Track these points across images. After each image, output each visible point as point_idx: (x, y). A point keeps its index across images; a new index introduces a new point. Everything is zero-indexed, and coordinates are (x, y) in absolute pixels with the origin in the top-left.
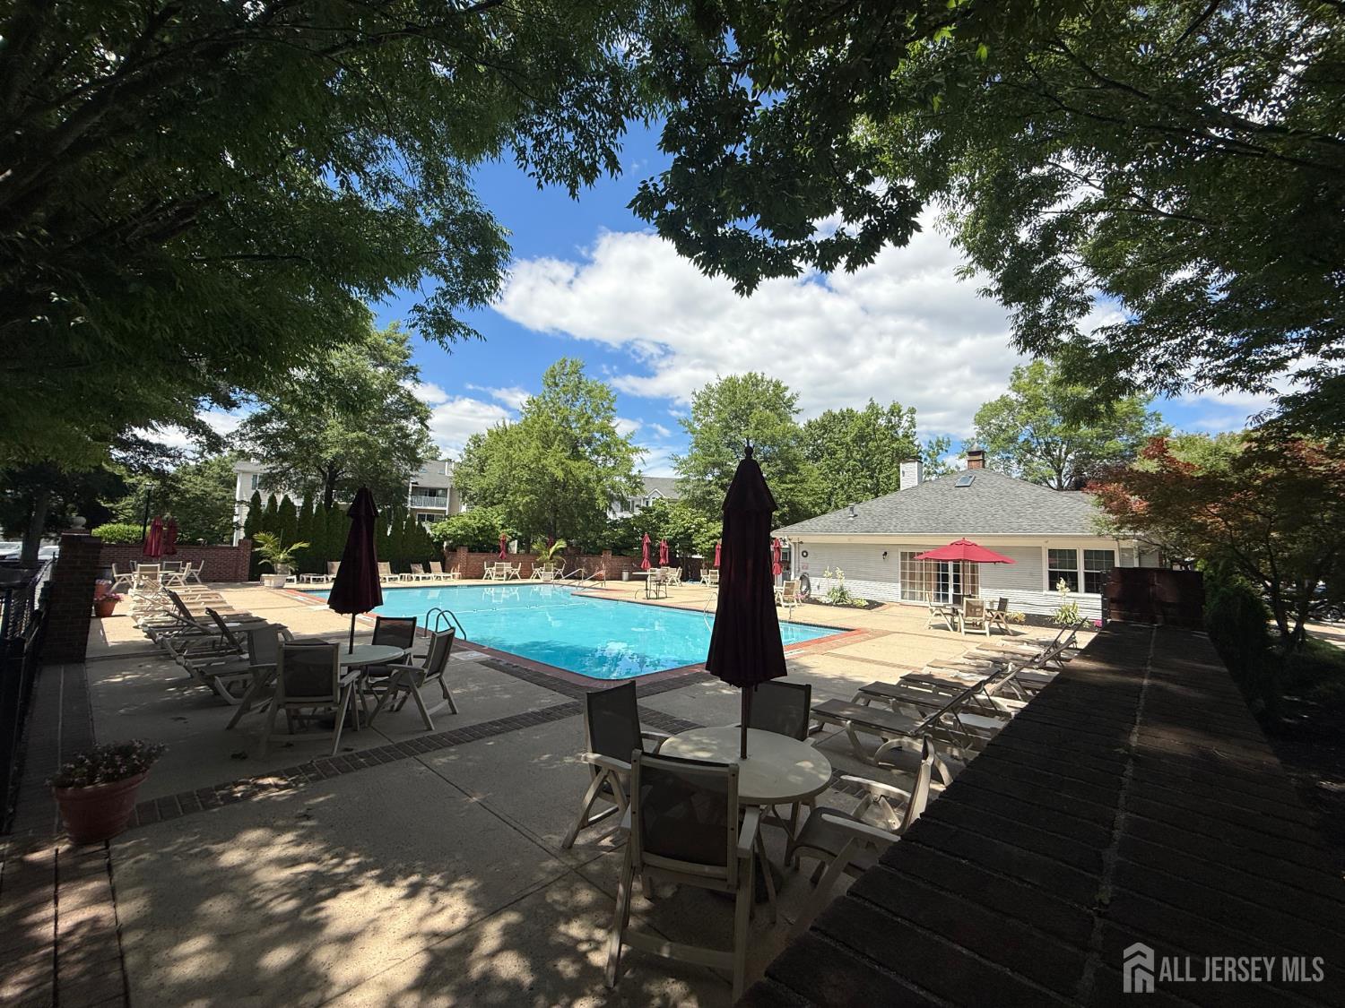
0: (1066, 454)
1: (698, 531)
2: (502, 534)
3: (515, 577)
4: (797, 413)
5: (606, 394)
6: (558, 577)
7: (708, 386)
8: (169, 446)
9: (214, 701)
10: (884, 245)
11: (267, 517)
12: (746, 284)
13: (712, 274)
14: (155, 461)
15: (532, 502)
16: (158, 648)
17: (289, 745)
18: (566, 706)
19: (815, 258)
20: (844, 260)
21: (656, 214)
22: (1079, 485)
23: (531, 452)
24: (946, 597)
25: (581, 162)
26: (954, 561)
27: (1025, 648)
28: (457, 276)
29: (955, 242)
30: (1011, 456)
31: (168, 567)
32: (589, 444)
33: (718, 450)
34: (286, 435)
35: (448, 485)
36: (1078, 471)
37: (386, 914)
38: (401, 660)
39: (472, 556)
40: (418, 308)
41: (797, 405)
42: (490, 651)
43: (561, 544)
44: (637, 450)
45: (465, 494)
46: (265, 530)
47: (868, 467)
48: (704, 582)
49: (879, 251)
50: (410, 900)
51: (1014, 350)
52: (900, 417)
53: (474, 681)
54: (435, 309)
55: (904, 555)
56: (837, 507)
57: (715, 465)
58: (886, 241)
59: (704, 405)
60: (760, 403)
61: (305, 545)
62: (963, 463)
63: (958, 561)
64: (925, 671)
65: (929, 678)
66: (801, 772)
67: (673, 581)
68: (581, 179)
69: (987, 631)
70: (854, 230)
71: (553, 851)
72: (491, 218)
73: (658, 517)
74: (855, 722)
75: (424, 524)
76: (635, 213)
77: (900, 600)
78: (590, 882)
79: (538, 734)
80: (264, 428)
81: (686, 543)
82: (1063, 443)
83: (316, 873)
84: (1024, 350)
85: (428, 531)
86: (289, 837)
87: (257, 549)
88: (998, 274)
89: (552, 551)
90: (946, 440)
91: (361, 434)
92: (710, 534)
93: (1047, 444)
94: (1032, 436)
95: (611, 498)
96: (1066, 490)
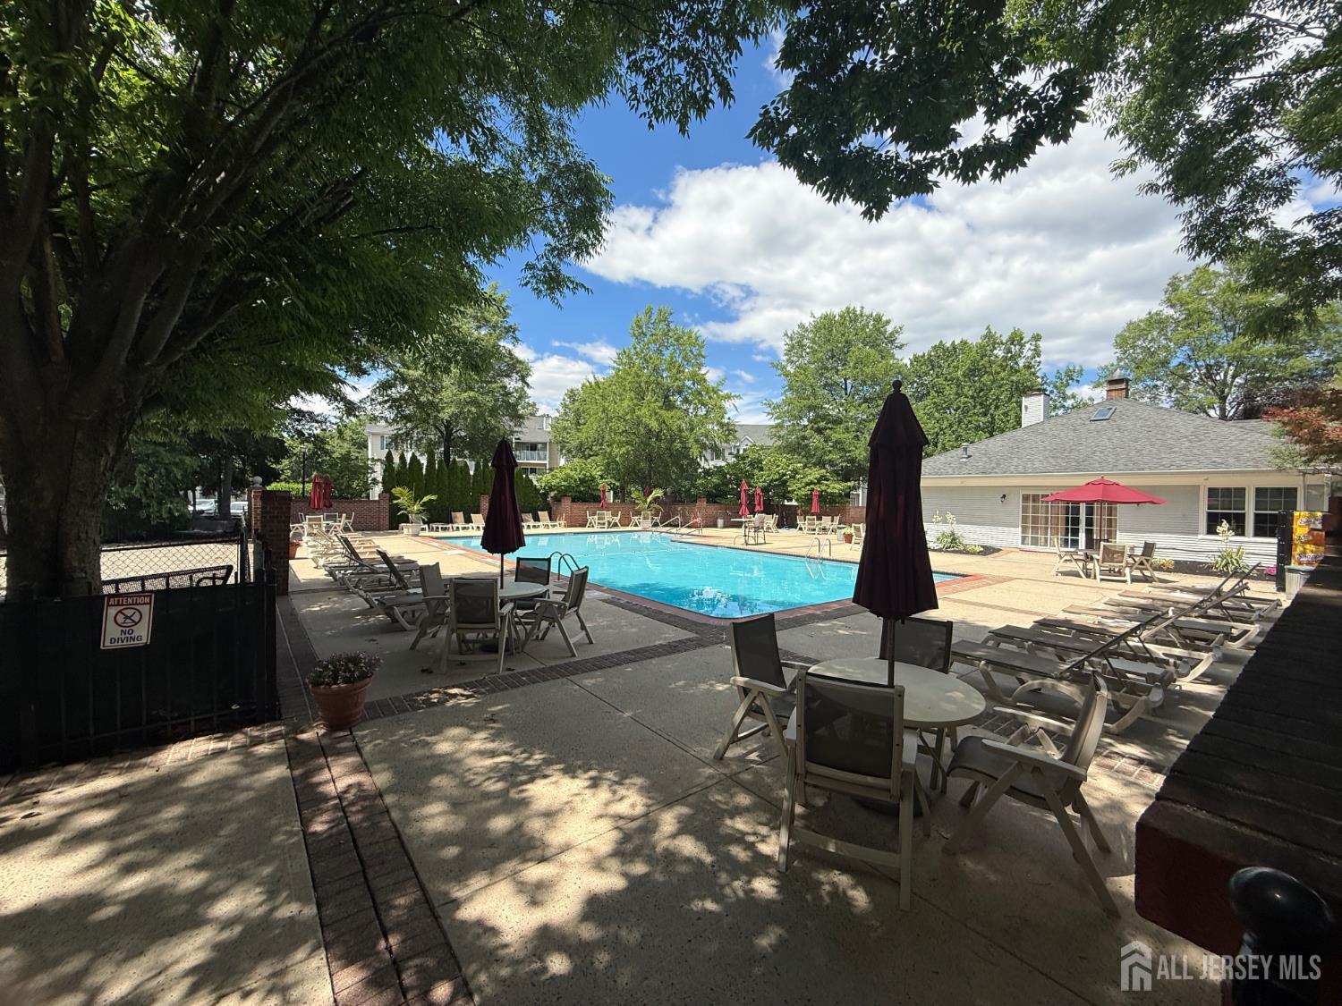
0: (1234, 377)
1: (794, 477)
2: (602, 484)
3: (615, 525)
4: (900, 348)
5: (696, 341)
6: (656, 525)
7: (802, 326)
8: (316, 413)
9: (394, 627)
10: (1041, 144)
11: (399, 473)
12: (876, 208)
13: (836, 200)
14: (307, 427)
15: (628, 452)
16: (338, 584)
17: (462, 664)
18: (688, 640)
19: (957, 168)
20: (990, 167)
21: (776, 141)
22: (1250, 413)
23: (626, 403)
24: (1075, 543)
25: (693, 95)
26: (1087, 502)
27: (1178, 595)
28: (563, 231)
29: (1113, 132)
30: (1159, 383)
31: (328, 518)
32: (680, 393)
33: (814, 394)
34: (407, 399)
35: (546, 439)
36: (1249, 397)
37: (577, 798)
38: (542, 596)
39: (576, 506)
40: (530, 267)
41: (901, 339)
42: (610, 590)
43: (658, 493)
44: (728, 397)
45: (563, 447)
46: (399, 485)
47: (981, 404)
48: (801, 529)
49: (1034, 153)
50: (594, 790)
51: (1184, 255)
52: (1022, 346)
53: (601, 616)
54: (545, 266)
55: (1026, 498)
56: (945, 449)
57: (811, 408)
58: (1043, 139)
59: (796, 346)
60: (858, 340)
61: (434, 497)
62: (1101, 394)
63: (1092, 502)
64: (1062, 616)
65: (1067, 623)
66: (954, 701)
67: (769, 528)
68: (692, 113)
69: (1128, 578)
70: (1005, 130)
71: (707, 761)
72: (593, 167)
73: (751, 464)
74: (989, 662)
75: (530, 477)
76: (754, 144)
77: (1020, 546)
78: (746, 788)
79: (670, 663)
80: (389, 392)
81: (780, 491)
82: (1229, 365)
83: (513, 763)
84: (1198, 254)
85: (535, 483)
86: (483, 735)
87: (395, 502)
88: (1168, 165)
89: (649, 499)
90: (1077, 368)
91: (472, 394)
92: (806, 480)
93: (1209, 367)
94: (1190, 359)
95: (704, 447)
96: (1232, 418)
